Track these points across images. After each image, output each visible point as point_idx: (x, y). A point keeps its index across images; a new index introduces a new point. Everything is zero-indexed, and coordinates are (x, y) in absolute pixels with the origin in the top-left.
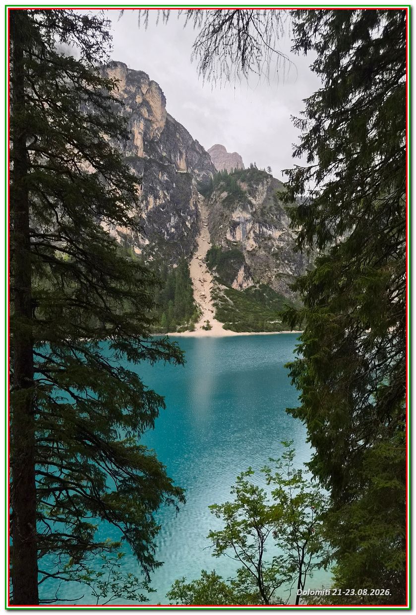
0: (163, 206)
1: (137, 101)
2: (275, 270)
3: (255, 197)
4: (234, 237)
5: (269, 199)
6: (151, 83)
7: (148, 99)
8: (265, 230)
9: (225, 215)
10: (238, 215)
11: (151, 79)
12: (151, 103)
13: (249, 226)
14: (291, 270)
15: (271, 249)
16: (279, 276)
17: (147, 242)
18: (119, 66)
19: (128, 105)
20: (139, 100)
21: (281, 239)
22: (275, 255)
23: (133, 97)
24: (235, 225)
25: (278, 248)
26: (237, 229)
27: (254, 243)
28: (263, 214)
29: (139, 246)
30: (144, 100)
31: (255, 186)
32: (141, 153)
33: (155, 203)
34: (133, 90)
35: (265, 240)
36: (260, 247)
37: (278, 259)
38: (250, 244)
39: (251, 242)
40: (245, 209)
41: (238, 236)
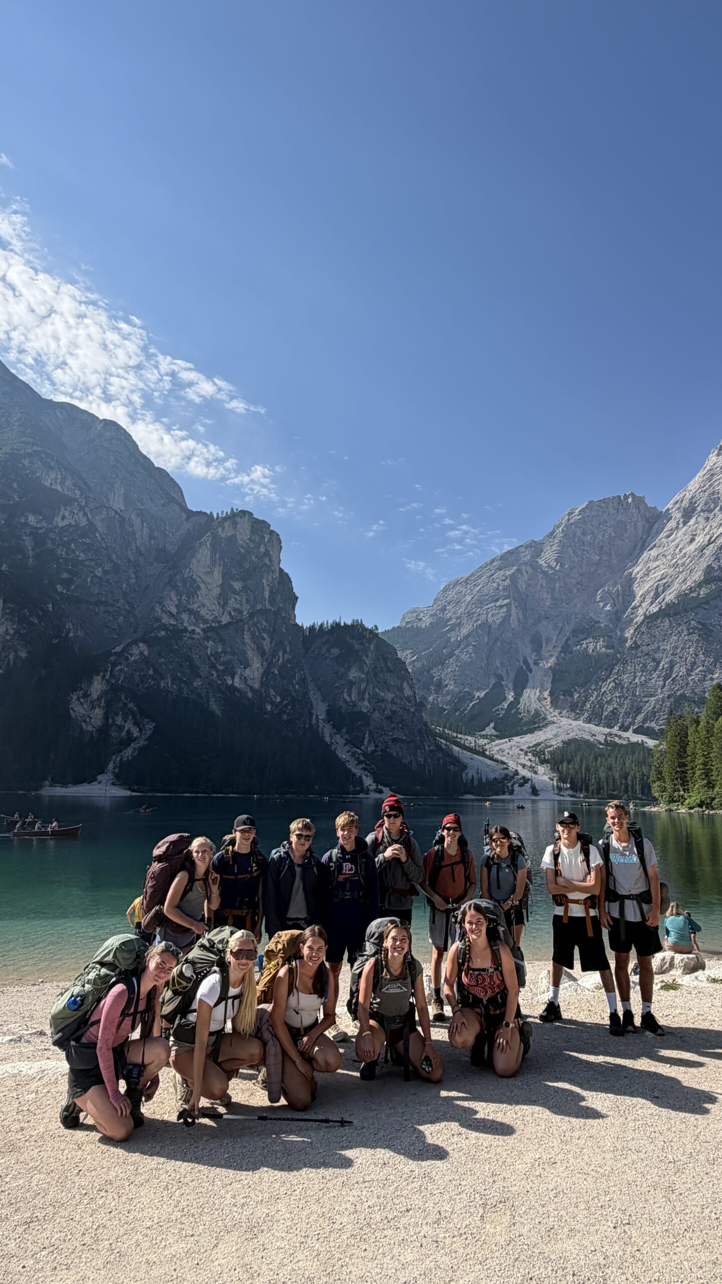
0: (289, 661)
1: (261, 550)
2: (391, 734)
3: (367, 657)
4: (350, 696)
5: (379, 659)
6: (272, 532)
7: (268, 548)
8: (378, 691)
9: (340, 674)
10: (353, 674)
11: (271, 529)
12: (271, 553)
13: (363, 686)
14: (405, 735)
15: (384, 711)
16: (394, 740)
17: (278, 700)
18: (247, 515)
19: (254, 554)
21: (393, 702)
22: (389, 718)
23: (258, 547)
24: (351, 684)
25: (391, 711)
26: (353, 689)
27: (368, 704)
28: (376, 675)
29: (272, 703)
30: (266, 549)
31: (367, 645)
32: (268, 606)
33: (283, 657)
34: (257, 539)
35: (379, 701)
36: (374, 710)
37: (392, 722)
38: (365, 706)
39: (366, 703)
40: (361, 669)
41: (354, 696)
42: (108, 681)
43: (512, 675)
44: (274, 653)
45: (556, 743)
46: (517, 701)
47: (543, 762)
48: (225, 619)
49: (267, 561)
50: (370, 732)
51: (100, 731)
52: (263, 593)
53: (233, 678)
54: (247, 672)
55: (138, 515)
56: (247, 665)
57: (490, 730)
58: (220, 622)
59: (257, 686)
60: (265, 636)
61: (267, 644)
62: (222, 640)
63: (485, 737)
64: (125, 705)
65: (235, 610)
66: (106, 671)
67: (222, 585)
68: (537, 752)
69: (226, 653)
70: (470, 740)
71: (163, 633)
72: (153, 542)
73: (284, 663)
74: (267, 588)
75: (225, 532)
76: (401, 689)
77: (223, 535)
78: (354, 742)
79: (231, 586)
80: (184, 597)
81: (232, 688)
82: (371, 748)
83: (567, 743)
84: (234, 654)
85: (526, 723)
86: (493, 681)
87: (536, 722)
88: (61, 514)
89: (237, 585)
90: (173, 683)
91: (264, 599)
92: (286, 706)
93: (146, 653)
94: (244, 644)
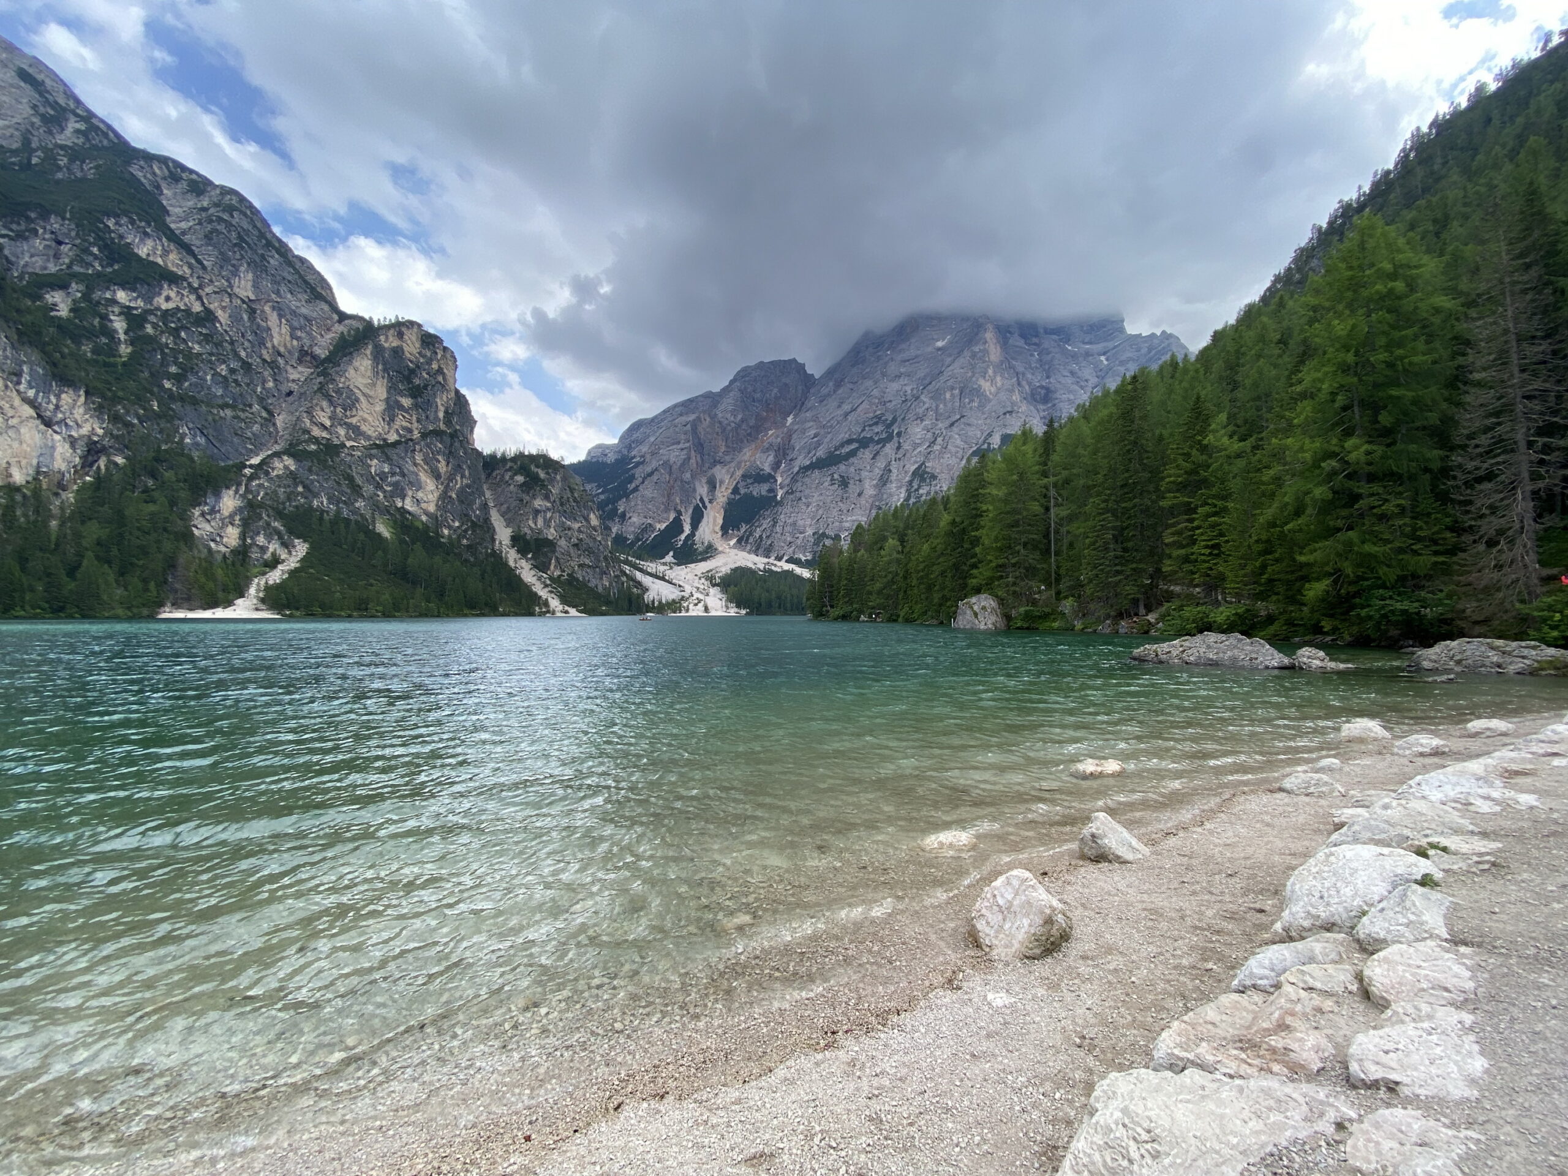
0: (468, 486)
2: (577, 560)
3: (553, 486)
4: (535, 523)
5: (565, 490)
6: (445, 349)
7: (442, 366)
8: (564, 520)
9: (525, 501)
10: (538, 503)
12: (445, 371)
13: (549, 515)
15: (570, 539)
16: (580, 566)
17: (457, 524)
19: (425, 370)
20: (435, 366)
21: (579, 531)
22: (575, 545)
23: (429, 362)
24: (537, 512)
26: (539, 517)
27: (554, 532)
28: (562, 504)
29: (450, 527)
30: (439, 366)
31: (553, 475)
32: (442, 427)
33: (462, 482)
34: (428, 354)
35: (565, 530)
36: (561, 537)
37: (579, 550)
38: (551, 534)
39: (552, 530)
40: (547, 497)
41: (540, 522)
42: (243, 496)
43: (690, 511)
44: (451, 478)
45: (725, 570)
46: (692, 534)
47: (714, 585)
48: (393, 437)
49: (440, 379)
50: (557, 559)
51: (235, 552)
52: (436, 412)
53: (403, 499)
54: (420, 495)
55: (273, 308)
56: (419, 487)
57: (669, 558)
58: (385, 440)
59: (432, 508)
60: (440, 458)
61: (442, 467)
62: (388, 459)
63: (665, 564)
64: (268, 524)
65: (404, 428)
66: (239, 484)
67: (387, 400)
68: (710, 578)
69: (393, 474)
70: (651, 567)
71: (313, 447)
72: (295, 342)
73: (462, 488)
74: (442, 409)
75: (389, 342)
76: (587, 520)
77: (386, 345)
78: (541, 566)
79: (397, 402)
80: (339, 409)
81: (403, 511)
82: (557, 573)
83: (735, 570)
84: (403, 475)
85: (701, 553)
86: (672, 516)
87: (709, 552)
88: (165, 293)
89: (406, 402)
90: (330, 502)
91: (437, 418)
92: (466, 531)
93: (293, 468)
94: (415, 464)
